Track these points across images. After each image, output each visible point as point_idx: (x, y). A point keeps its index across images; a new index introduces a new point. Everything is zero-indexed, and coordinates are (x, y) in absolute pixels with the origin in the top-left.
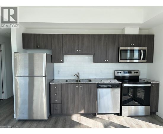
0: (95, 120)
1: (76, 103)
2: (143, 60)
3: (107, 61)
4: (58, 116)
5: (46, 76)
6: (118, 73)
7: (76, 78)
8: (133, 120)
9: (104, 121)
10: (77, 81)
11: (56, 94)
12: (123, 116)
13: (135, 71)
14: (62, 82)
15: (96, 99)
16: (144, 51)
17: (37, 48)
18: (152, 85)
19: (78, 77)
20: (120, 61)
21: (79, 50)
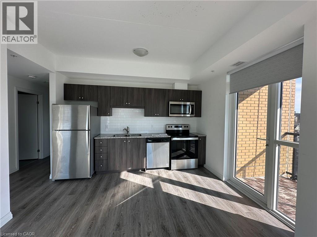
0: (143, 176)
1: (123, 158)
2: (191, 114)
3: (157, 114)
4: (104, 174)
5: (90, 130)
6: (169, 127)
7: (125, 132)
8: (181, 173)
9: (152, 175)
10: (126, 136)
11: (101, 150)
12: (173, 170)
13: (185, 125)
14: (109, 137)
15: (145, 154)
16: (192, 105)
17: (81, 100)
18: (199, 139)
19: (128, 132)
20: (170, 115)
21: (128, 103)
